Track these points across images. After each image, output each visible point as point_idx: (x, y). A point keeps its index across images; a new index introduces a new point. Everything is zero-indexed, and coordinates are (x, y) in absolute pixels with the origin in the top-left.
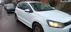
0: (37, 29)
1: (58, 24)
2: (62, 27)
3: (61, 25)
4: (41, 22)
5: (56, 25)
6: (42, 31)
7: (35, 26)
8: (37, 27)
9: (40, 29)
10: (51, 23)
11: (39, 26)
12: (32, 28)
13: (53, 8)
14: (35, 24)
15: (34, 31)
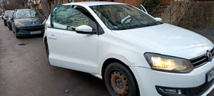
0: (118, 78)
1: (175, 62)
2: (185, 70)
3: (184, 64)
4: (129, 59)
5: (170, 65)
6: (134, 84)
7: (112, 72)
8: (118, 75)
9: (125, 79)
10: (157, 62)
11: (124, 72)
12: (101, 77)
13: (158, 19)
14: (109, 65)
15: (107, 85)
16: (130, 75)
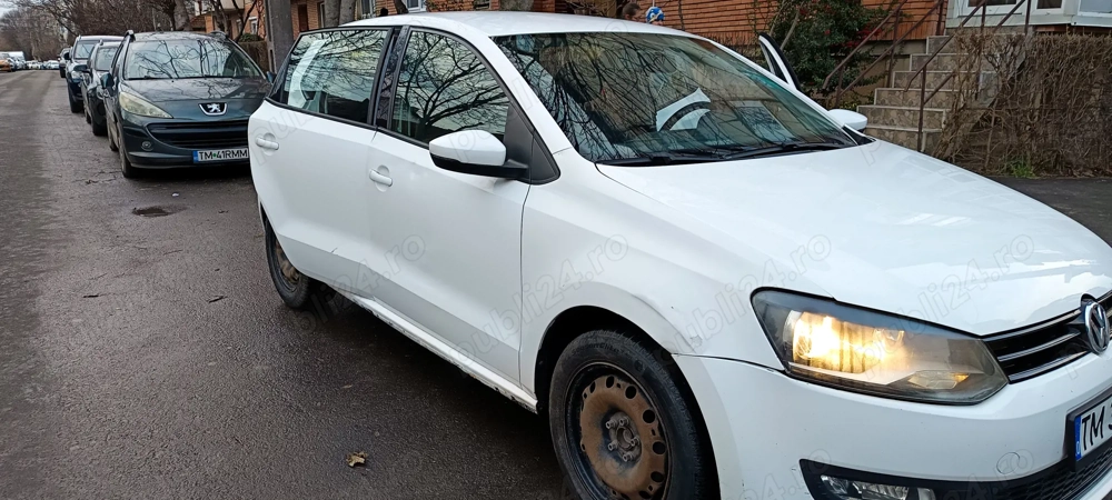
0: (614, 410)
1: (906, 341)
2: (960, 387)
3: (955, 361)
4: (672, 317)
5: (883, 358)
6: (691, 443)
7: (588, 378)
8: (617, 393)
9: (649, 417)
10: (817, 338)
11: (648, 379)
12: (532, 401)
14: (576, 343)
15: (560, 441)
16: (674, 396)
